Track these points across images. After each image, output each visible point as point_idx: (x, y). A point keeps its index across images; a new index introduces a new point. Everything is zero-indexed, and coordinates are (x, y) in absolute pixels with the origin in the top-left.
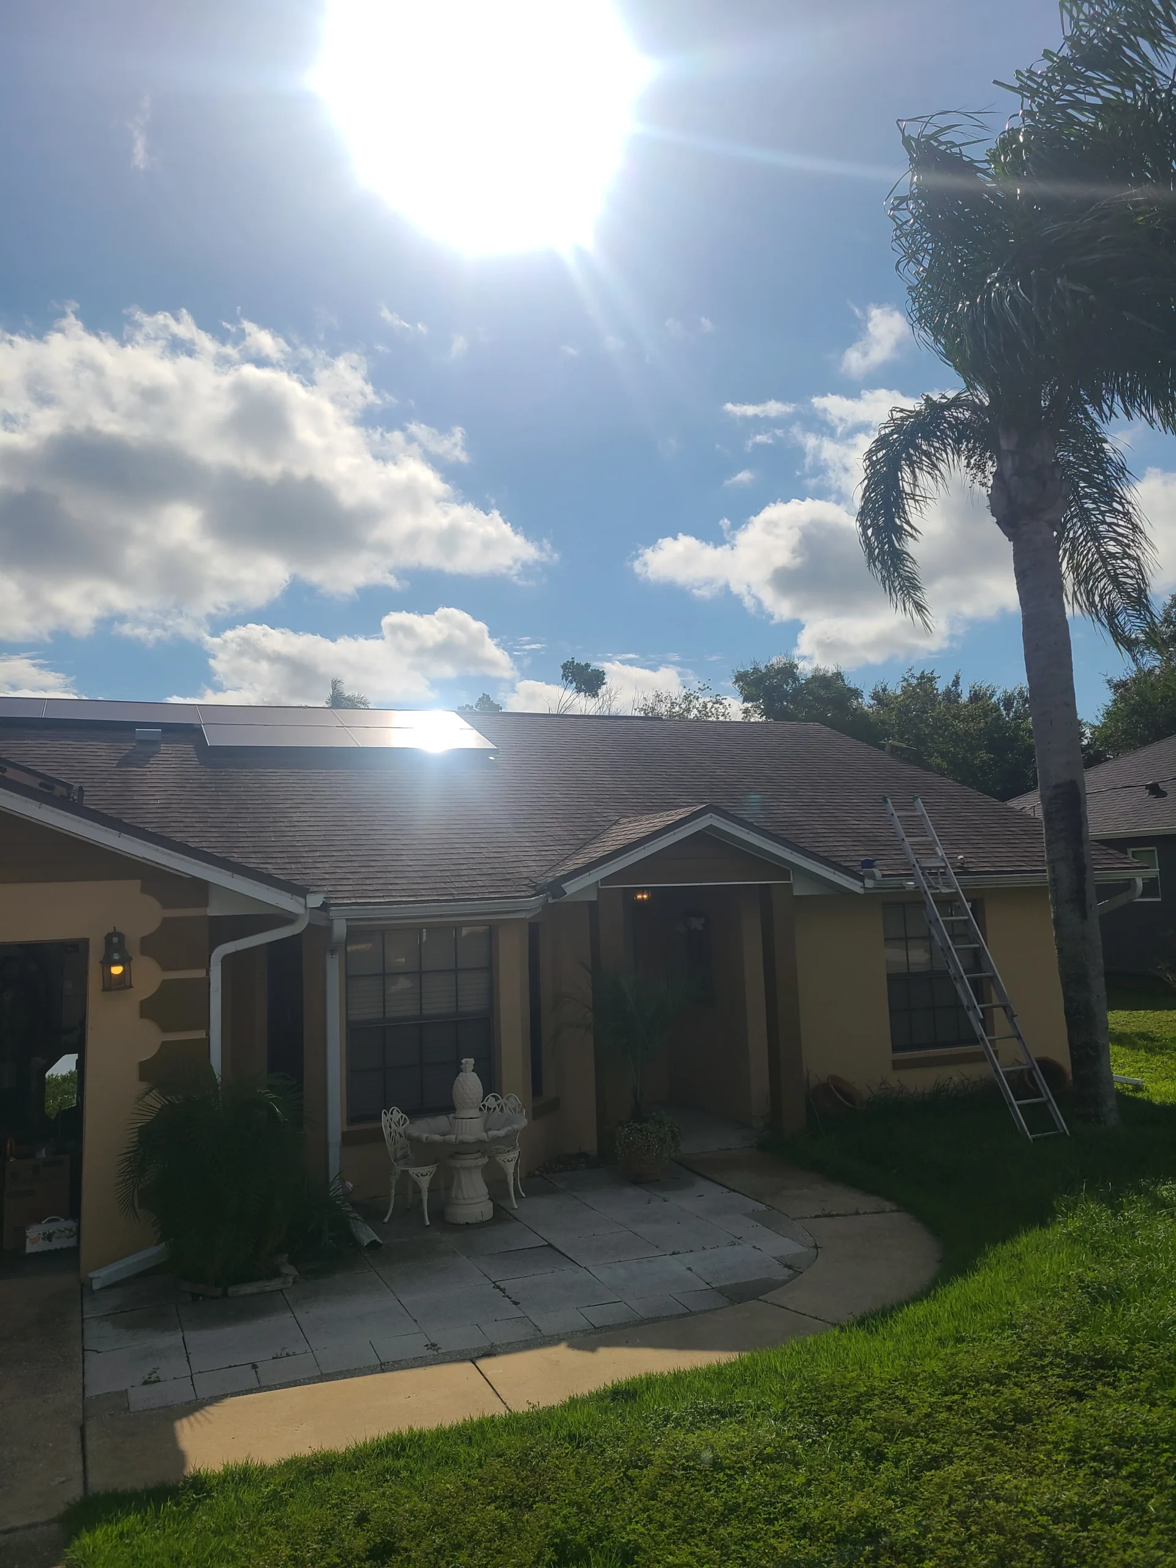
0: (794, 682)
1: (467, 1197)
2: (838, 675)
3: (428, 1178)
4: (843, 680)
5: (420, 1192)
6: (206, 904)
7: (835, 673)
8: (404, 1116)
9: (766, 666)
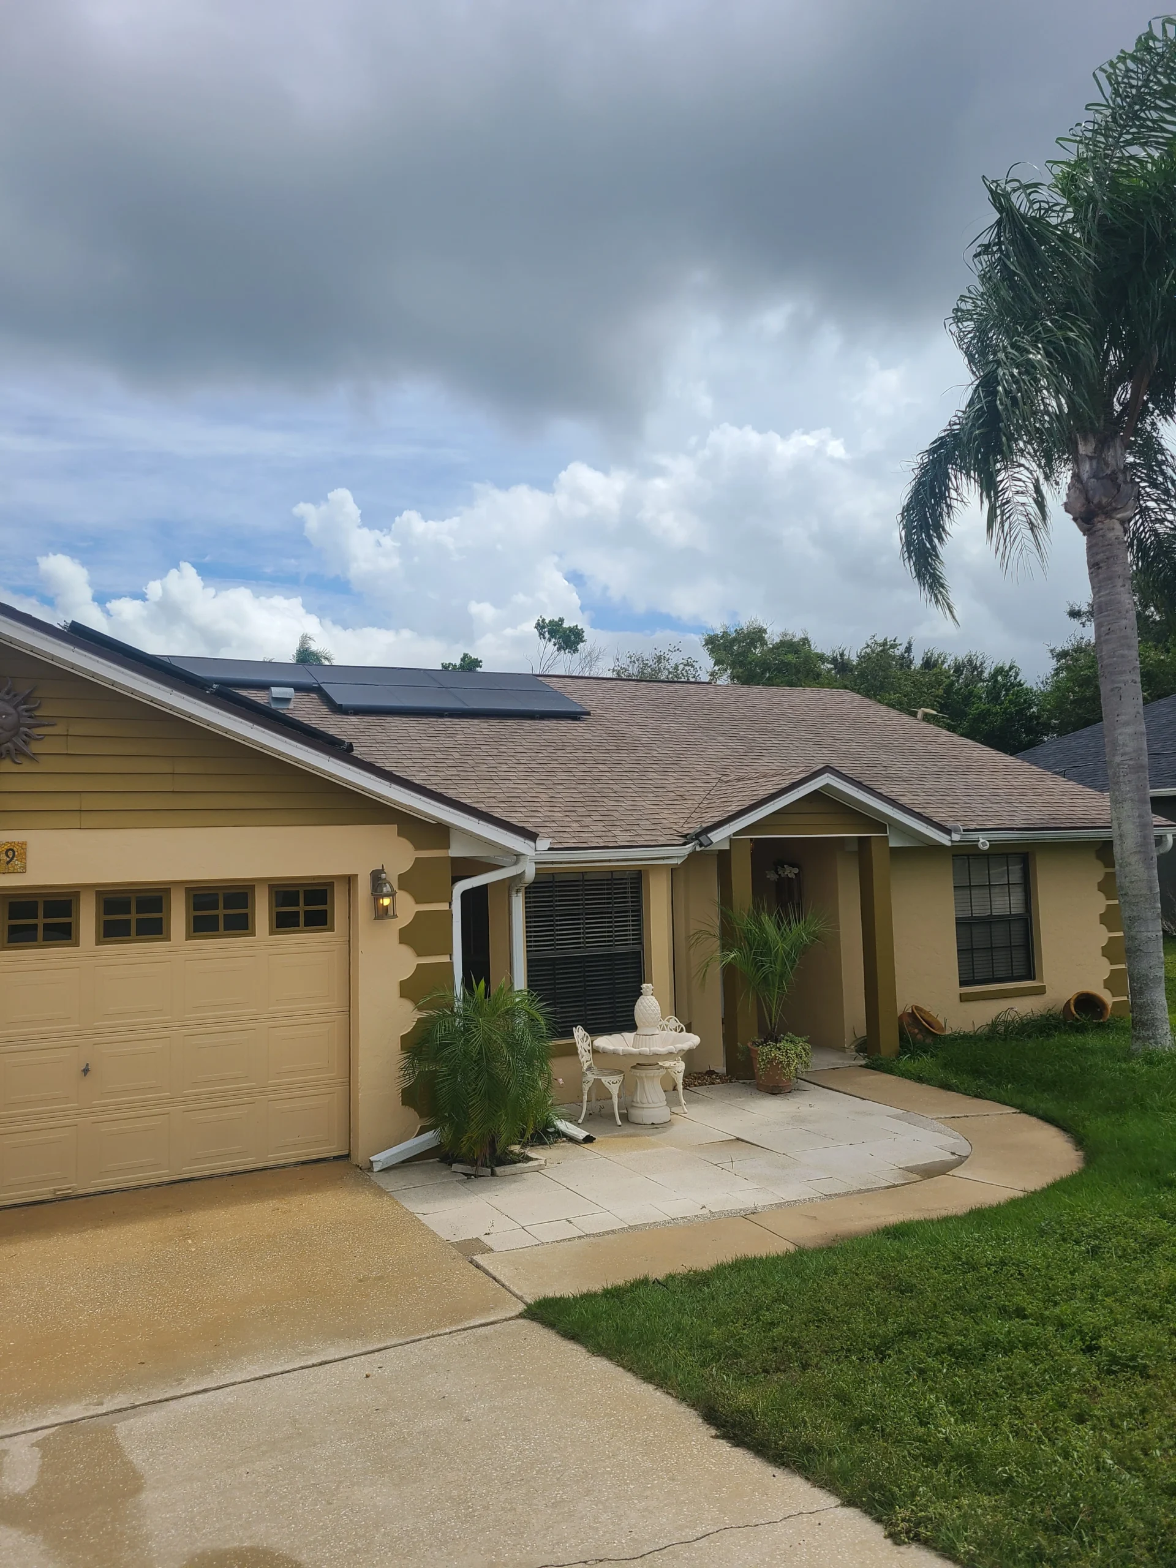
0: (762, 645)
1: (651, 1101)
2: (805, 641)
3: (618, 1085)
4: (810, 646)
5: (611, 1098)
6: (447, 847)
7: (803, 639)
8: (587, 1034)
9: (736, 631)
